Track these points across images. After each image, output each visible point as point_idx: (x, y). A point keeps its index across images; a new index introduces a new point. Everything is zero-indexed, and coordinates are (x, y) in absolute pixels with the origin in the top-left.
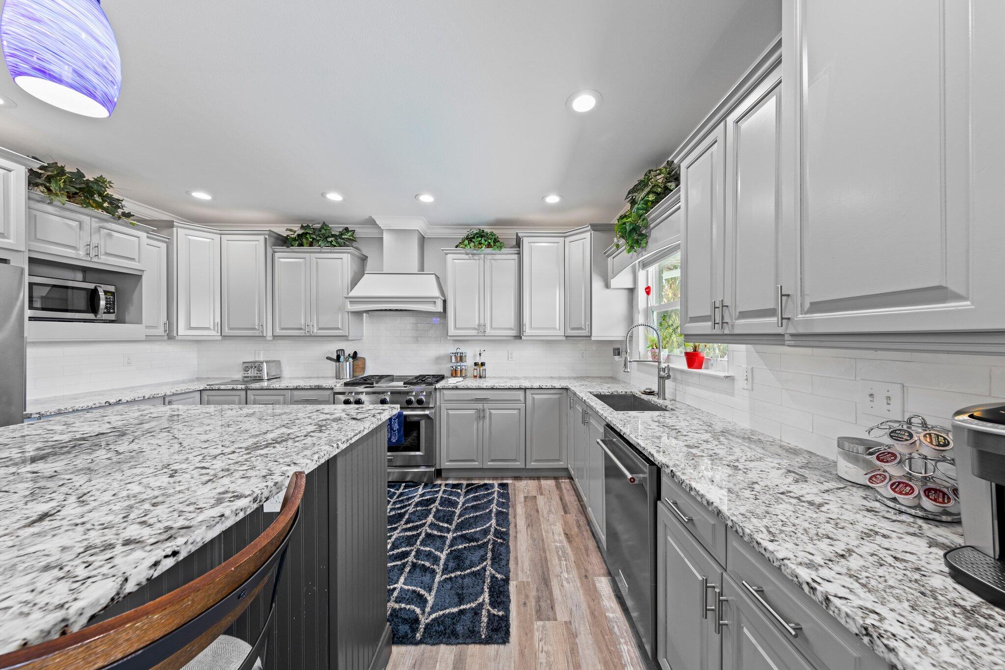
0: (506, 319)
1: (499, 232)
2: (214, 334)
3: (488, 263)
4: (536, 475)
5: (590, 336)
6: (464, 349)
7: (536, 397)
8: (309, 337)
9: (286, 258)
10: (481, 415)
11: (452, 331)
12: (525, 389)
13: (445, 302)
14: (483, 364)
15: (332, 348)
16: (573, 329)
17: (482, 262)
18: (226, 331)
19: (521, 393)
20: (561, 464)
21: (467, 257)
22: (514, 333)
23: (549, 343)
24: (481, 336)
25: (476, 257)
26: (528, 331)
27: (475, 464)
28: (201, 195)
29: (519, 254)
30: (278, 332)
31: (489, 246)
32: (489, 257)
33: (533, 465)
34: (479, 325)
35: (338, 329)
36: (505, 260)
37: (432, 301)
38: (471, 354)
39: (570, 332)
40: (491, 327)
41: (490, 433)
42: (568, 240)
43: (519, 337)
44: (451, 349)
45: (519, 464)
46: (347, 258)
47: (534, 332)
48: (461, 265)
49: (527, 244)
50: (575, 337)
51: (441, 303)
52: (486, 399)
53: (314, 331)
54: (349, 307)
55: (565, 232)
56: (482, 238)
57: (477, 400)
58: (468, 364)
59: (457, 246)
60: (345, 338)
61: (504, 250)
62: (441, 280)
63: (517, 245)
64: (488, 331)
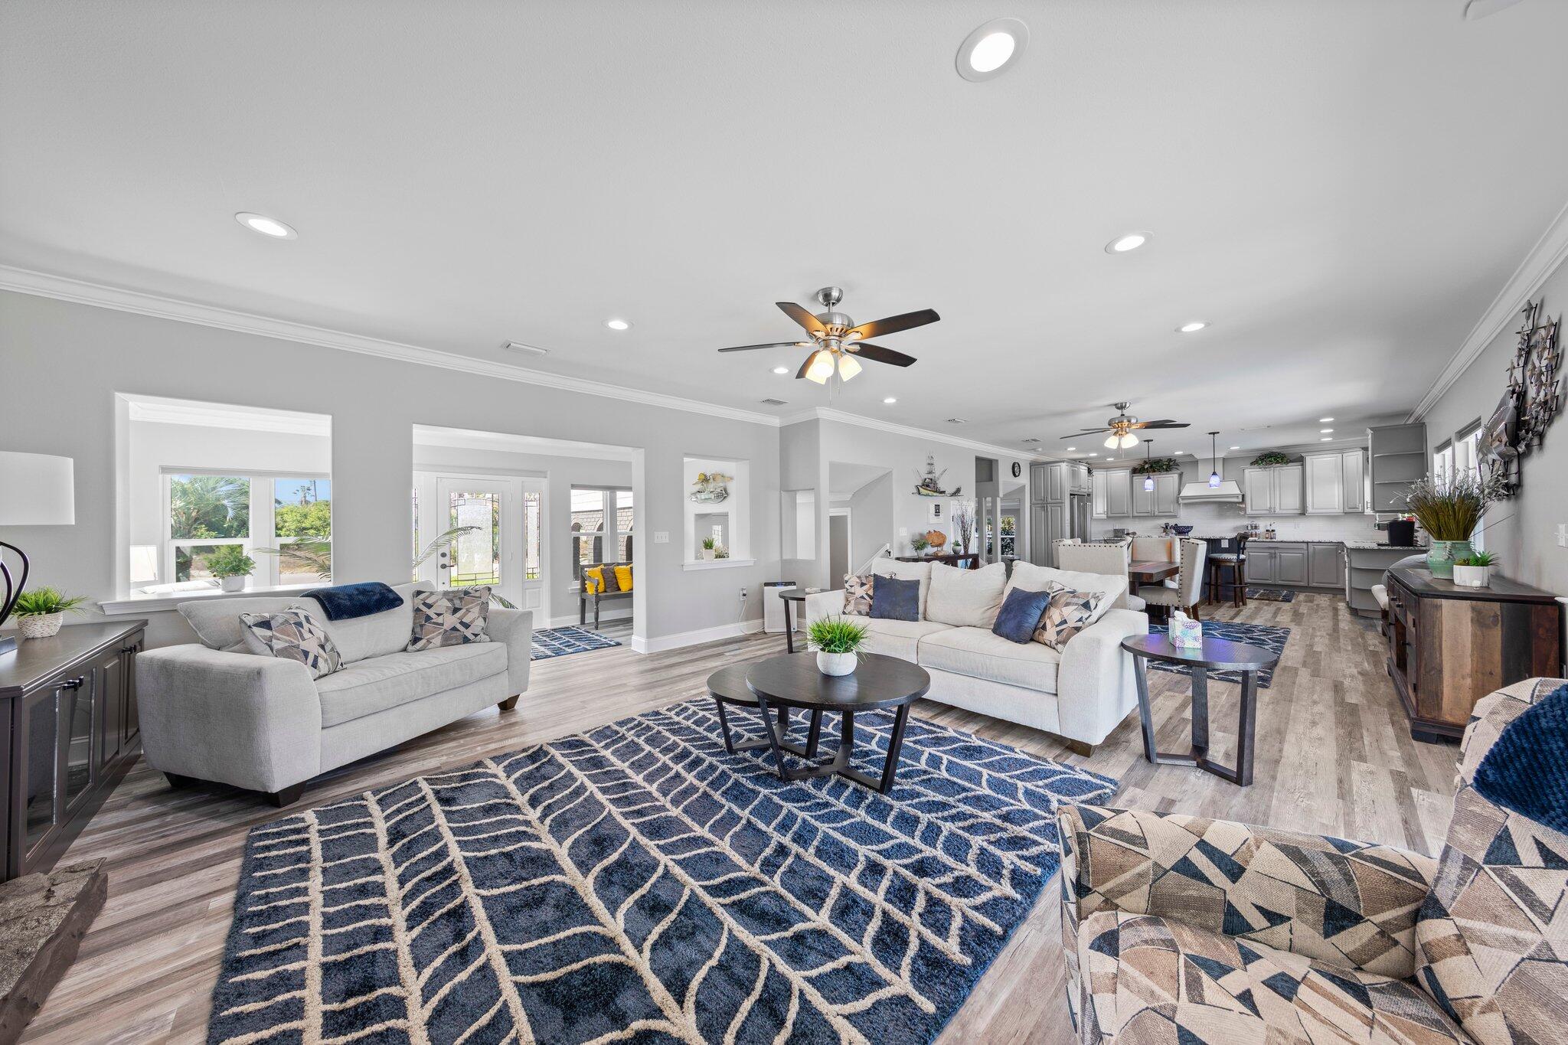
0: (1292, 502)
1: (1284, 451)
2: (1104, 516)
3: (1276, 473)
4: (1319, 591)
5: (1360, 512)
6: (1256, 522)
7: (1316, 547)
8: (1154, 517)
9: (1137, 478)
10: (1273, 556)
11: (1249, 511)
12: (1307, 543)
13: (1243, 496)
14: (1273, 531)
15: (1162, 522)
16: (1350, 508)
17: (1272, 472)
18: (1110, 515)
19: (1305, 546)
20: (1338, 586)
21: (1260, 470)
22: (1299, 512)
23: (1332, 517)
24: (1272, 514)
25: (1267, 470)
26: (1310, 510)
27: (1268, 582)
28: (1110, 459)
29: (1302, 465)
30: (1136, 514)
31: (1278, 462)
32: (1279, 469)
33: (1315, 585)
34: (1270, 508)
35: (1171, 512)
36: (1292, 471)
37: (1236, 496)
38: (1263, 526)
39: (1347, 510)
40: (1280, 509)
41: (1280, 566)
42: (1345, 455)
43: (1303, 513)
44: (1246, 522)
45: (1302, 584)
46: (1176, 476)
47: (1314, 511)
48: (1254, 475)
49: (1308, 460)
50: (1351, 513)
51: (1240, 497)
52: (1274, 547)
53: (1156, 513)
54: (1181, 501)
55: (1342, 450)
56: (1270, 458)
57: (1270, 548)
58: (1261, 530)
59: (1252, 464)
60: (1175, 517)
61: (1290, 464)
62: (1240, 484)
63: (1301, 460)
64: (1277, 511)
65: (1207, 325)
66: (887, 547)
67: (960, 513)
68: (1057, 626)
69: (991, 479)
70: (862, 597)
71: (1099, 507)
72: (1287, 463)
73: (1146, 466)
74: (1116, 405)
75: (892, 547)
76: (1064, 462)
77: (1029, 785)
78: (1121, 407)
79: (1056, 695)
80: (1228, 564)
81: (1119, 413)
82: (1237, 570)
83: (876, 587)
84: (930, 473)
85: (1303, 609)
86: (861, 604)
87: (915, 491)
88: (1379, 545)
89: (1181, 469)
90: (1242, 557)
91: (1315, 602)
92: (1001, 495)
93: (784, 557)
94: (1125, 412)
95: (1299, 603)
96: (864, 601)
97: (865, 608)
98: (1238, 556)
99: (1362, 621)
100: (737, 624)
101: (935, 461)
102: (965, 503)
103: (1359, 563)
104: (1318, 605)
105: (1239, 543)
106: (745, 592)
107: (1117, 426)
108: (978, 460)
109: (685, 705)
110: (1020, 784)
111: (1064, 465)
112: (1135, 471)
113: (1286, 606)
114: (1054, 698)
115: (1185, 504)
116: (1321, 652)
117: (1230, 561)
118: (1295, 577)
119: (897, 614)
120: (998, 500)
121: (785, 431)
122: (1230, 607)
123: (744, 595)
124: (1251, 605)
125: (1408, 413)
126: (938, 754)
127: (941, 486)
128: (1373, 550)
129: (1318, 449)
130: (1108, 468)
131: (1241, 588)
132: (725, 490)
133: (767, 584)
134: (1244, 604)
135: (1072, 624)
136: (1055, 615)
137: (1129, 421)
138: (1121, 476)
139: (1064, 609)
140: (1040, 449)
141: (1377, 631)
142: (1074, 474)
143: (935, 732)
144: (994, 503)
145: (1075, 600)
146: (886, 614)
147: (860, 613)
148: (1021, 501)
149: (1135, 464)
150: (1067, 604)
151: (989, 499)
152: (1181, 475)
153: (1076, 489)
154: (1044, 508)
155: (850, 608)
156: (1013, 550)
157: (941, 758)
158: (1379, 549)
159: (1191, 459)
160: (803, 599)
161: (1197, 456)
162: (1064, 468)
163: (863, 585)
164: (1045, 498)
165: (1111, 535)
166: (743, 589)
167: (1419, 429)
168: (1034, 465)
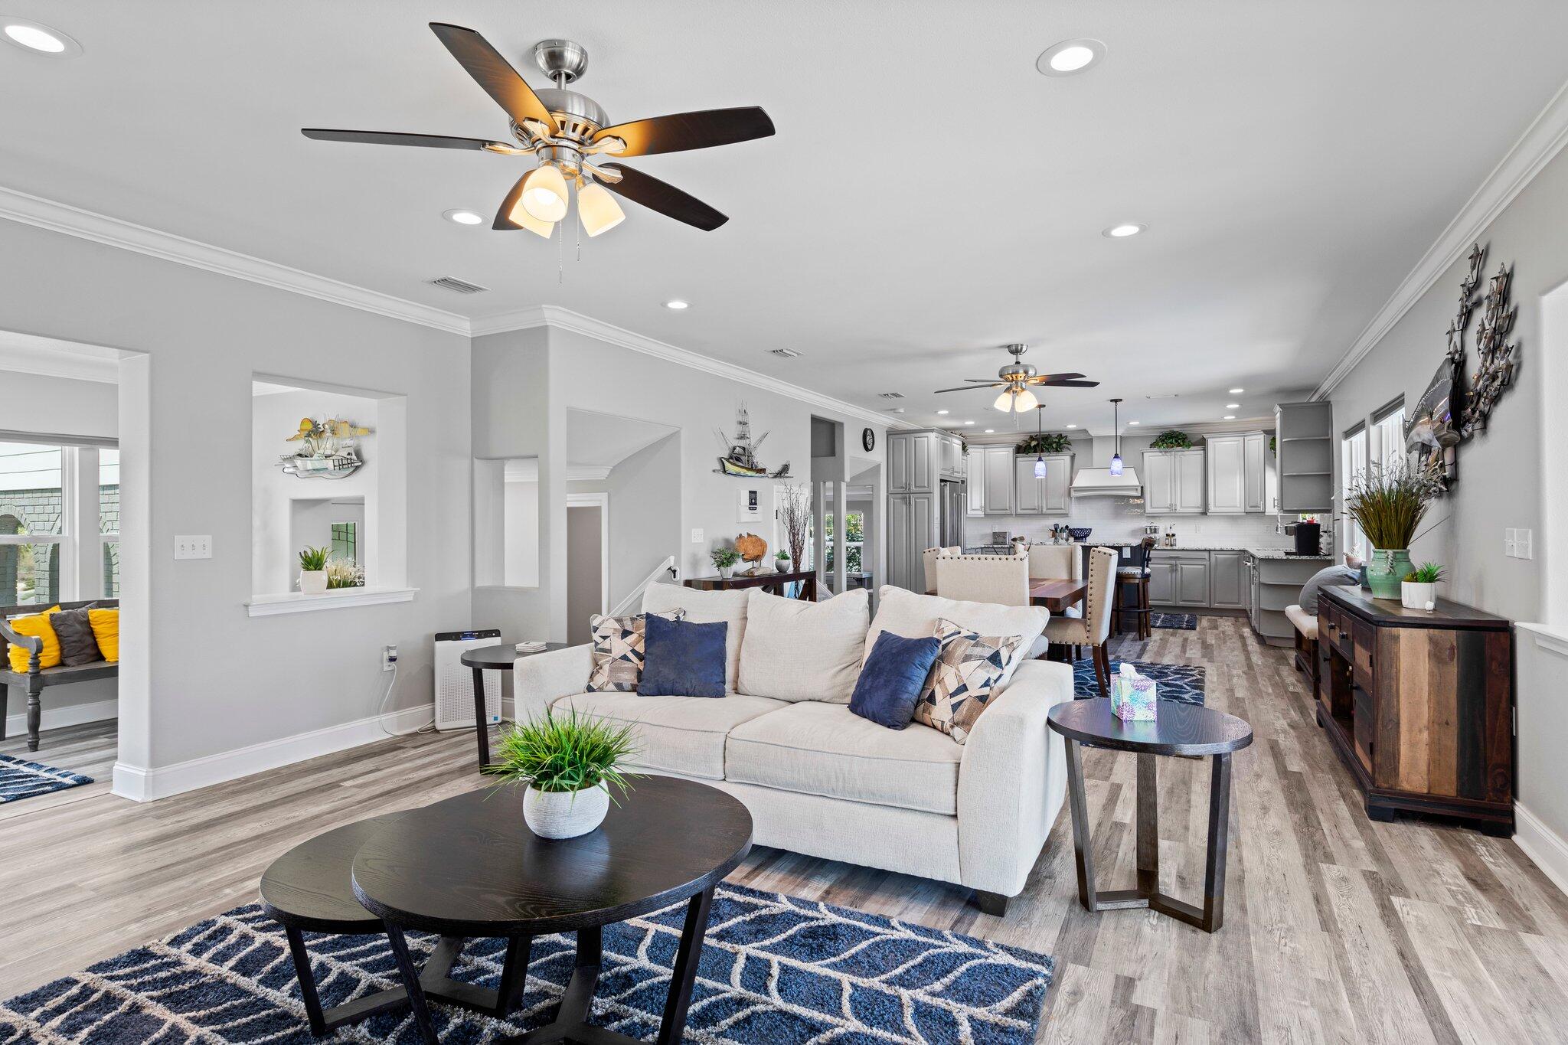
0: (1191, 499)
1: (1185, 431)
2: (981, 514)
3: (1178, 458)
4: (1222, 612)
5: (1265, 512)
6: (1156, 524)
7: (1218, 556)
8: (1041, 515)
9: (1024, 461)
10: (1174, 569)
11: (1148, 509)
12: (1209, 551)
13: (1142, 487)
14: (1173, 535)
15: (1051, 523)
16: (1251, 507)
17: (1173, 457)
18: (988, 512)
19: (1206, 554)
20: (1240, 606)
21: (1160, 454)
22: (1200, 510)
23: (1233, 518)
24: (1173, 514)
25: (1168, 454)
26: (1212, 508)
27: (1170, 603)
28: (990, 431)
29: (1204, 450)
30: (1020, 511)
31: (1179, 445)
32: (1180, 453)
33: (1217, 605)
34: (1171, 505)
35: (1062, 509)
36: (1193, 455)
37: (1134, 488)
38: (1163, 527)
39: (1249, 509)
40: (1181, 507)
41: (1181, 581)
42: (1247, 438)
43: (1205, 513)
44: (1145, 523)
45: (1204, 605)
46: (1067, 459)
47: (1218, 510)
48: (1156, 460)
49: (1211, 443)
50: (1255, 513)
51: (1139, 489)
52: (1177, 557)
53: (1045, 510)
54: (1073, 494)
55: (1243, 433)
56: (1173, 439)
57: (1171, 558)
58: (1160, 535)
59: (1152, 445)
60: (1066, 515)
61: (1192, 448)
62: (1140, 472)
63: (1202, 443)
64: (1179, 509)
65: (1143, 229)
66: (671, 561)
67: (787, 505)
68: (952, 695)
69: (833, 453)
70: (625, 658)
71: (975, 501)
72: (1189, 446)
73: (1033, 443)
74: (1009, 347)
75: (678, 561)
76: (932, 431)
77: (920, 995)
78: (1016, 351)
79: (955, 816)
80: (1132, 581)
81: (1011, 359)
82: (1141, 586)
83: (649, 639)
84: (742, 437)
85: (1211, 640)
86: (622, 670)
87: (718, 467)
88: (1287, 554)
89: (1074, 449)
90: (1147, 570)
91: (1220, 629)
92: (847, 478)
93: (479, 584)
94: (1022, 358)
95: (1203, 631)
96: (628, 664)
97: (628, 678)
98: (1143, 570)
99: (1272, 652)
100: (375, 719)
101: (751, 419)
102: (795, 489)
103: (1267, 576)
104: (1223, 632)
105: (1142, 553)
106: (393, 654)
107: (1011, 379)
108: (815, 420)
109: (222, 921)
110: (906, 994)
111: (932, 436)
112: (1022, 449)
113: (1192, 635)
114: (951, 822)
115: (1079, 499)
116: (1244, 699)
117: (1133, 576)
118: (1196, 595)
119: (688, 685)
120: (843, 486)
121: (478, 343)
122: (1134, 640)
123: (392, 659)
124: (1156, 635)
125: (1312, 389)
126: (763, 955)
127: (760, 460)
128: (1281, 560)
129: (1222, 430)
130: (986, 444)
131: (1146, 612)
132: (358, 454)
133: (440, 637)
134: (1149, 635)
135: (974, 691)
136: (948, 677)
137: (1026, 372)
138: (1002, 456)
139: (962, 666)
140: (902, 410)
141: (1289, 664)
142: (946, 450)
143: (756, 907)
144: (837, 490)
145: (978, 651)
146: (668, 686)
147: (620, 687)
148: (874, 488)
149: (1020, 439)
150: (967, 658)
151: (830, 484)
152: (1073, 457)
153: (948, 473)
154: (906, 500)
155: (600, 679)
156: (859, 564)
157: (768, 964)
158: (1287, 560)
159: (1083, 436)
160: (510, 666)
161: (1093, 433)
162: (933, 437)
163: (625, 634)
164: (907, 486)
165: (989, 541)
166: (389, 648)
167: (1324, 408)
168: (892, 434)
